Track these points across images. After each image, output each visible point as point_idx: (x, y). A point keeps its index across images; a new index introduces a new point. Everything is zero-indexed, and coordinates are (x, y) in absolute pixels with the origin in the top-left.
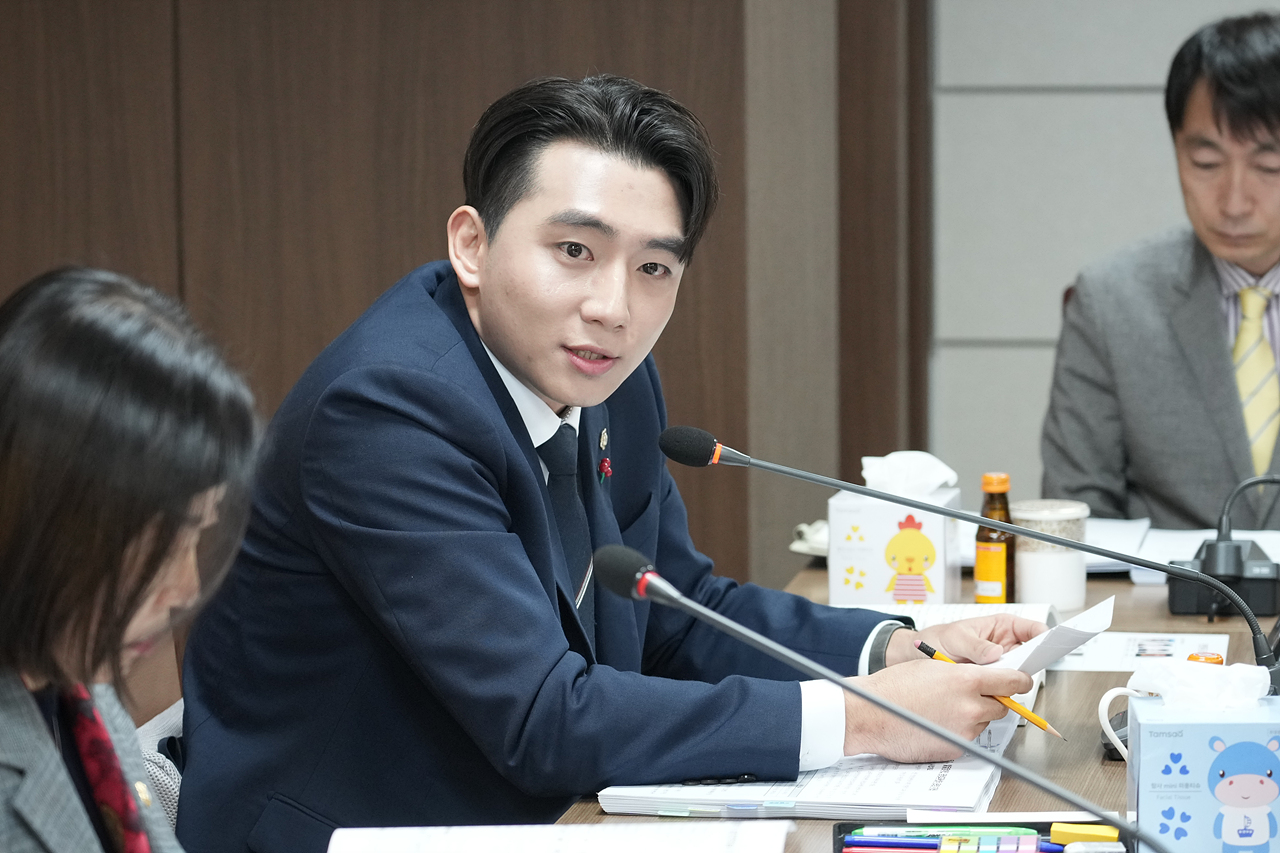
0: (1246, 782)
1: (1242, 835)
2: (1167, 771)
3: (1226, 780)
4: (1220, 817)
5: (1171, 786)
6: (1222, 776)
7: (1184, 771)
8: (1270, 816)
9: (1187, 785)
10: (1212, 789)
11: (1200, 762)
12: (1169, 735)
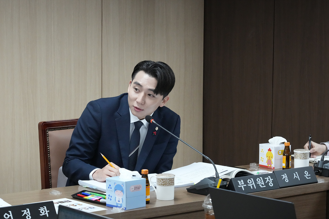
0: (119, 192)
1: (119, 202)
2: (109, 188)
3: (116, 191)
4: (116, 197)
5: (109, 191)
6: (116, 190)
7: (111, 188)
8: (122, 198)
9: (111, 191)
10: (115, 192)
11: (113, 187)
12: (109, 181)
